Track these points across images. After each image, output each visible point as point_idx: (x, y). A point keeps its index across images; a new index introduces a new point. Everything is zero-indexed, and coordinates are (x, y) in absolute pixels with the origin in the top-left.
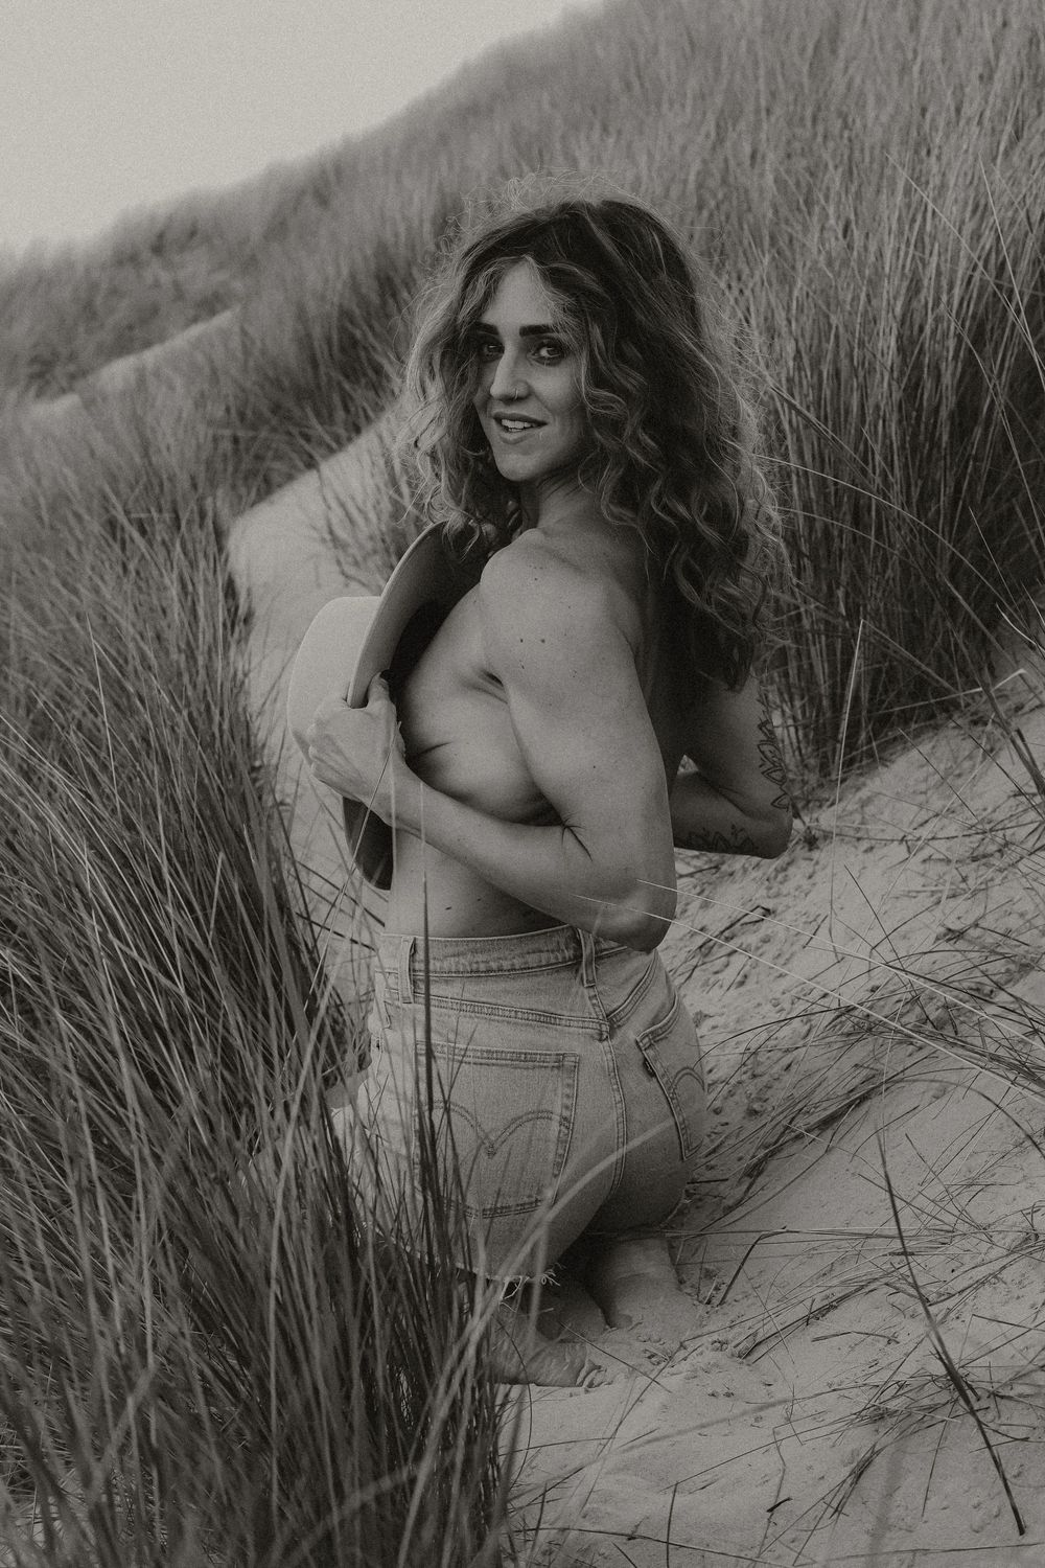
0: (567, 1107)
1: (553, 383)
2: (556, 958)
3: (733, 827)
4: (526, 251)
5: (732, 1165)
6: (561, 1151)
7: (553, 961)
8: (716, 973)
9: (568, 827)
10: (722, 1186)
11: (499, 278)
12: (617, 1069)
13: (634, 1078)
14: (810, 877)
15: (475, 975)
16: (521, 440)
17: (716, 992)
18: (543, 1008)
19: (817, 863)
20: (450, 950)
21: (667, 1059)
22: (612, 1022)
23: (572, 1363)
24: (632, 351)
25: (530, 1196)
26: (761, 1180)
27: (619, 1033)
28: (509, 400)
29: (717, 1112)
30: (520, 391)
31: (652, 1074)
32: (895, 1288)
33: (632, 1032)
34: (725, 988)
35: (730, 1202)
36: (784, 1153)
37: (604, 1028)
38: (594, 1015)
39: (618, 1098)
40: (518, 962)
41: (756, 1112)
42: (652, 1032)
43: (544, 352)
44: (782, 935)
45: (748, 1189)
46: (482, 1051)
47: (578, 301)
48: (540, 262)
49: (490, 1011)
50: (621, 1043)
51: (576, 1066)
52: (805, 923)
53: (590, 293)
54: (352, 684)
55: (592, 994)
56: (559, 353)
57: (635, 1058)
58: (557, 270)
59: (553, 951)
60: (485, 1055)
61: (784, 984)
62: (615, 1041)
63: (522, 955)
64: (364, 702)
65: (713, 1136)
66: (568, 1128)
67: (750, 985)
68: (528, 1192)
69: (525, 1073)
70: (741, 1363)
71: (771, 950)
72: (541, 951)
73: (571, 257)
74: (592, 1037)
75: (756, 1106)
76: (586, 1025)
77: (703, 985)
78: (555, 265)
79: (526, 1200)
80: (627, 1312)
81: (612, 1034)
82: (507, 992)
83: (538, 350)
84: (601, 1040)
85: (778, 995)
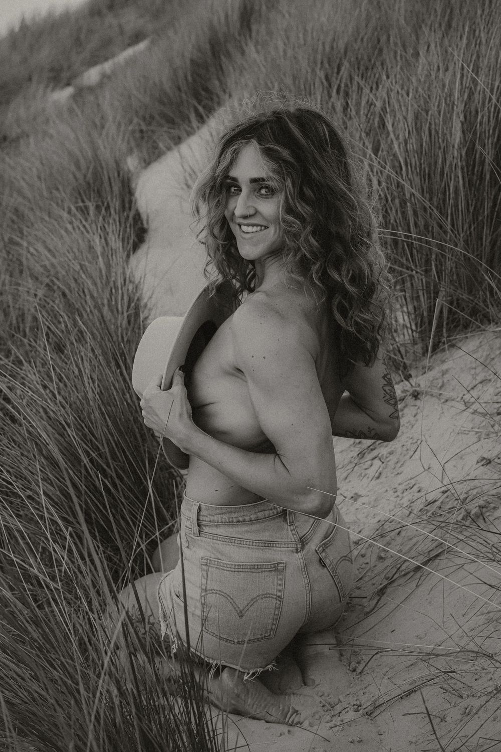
0: (280, 591)
1: (269, 208)
2: (273, 513)
3: (369, 428)
4: (252, 137)
5: (369, 590)
6: (277, 613)
7: (271, 515)
8: (366, 469)
9: (278, 455)
10: (364, 600)
11: (238, 153)
12: (306, 566)
13: (315, 570)
14: (415, 416)
15: (231, 523)
16: (252, 238)
17: (365, 480)
18: (266, 539)
19: (419, 408)
20: (218, 511)
21: (331, 556)
22: (303, 542)
23: (283, 710)
24: (308, 192)
25: (261, 635)
26: (384, 599)
27: (307, 547)
28: (245, 217)
29: (363, 556)
30: (252, 212)
31: (324, 566)
32: (445, 690)
33: (313, 546)
34: (370, 479)
35: (367, 610)
36: (395, 584)
37: (299, 546)
38: (293, 540)
39: (306, 582)
40: (253, 517)
41: (382, 558)
42: (324, 544)
43: (263, 191)
44: (399, 450)
45: (377, 603)
46: (235, 565)
47: (280, 166)
48: (260, 144)
49: (238, 542)
50: (308, 552)
51: (285, 568)
52: (411, 444)
53: (285, 161)
54: (164, 375)
55: (292, 528)
56: (272, 192)
57: (315, 559)
58: (269, 149)
59: (271, 509)
60: (237, 567)
61: (400, 479)
62: (304, 552)
63: (255, 513)
64: (170, 386)
65: (361, 570)
66: (280, 601)
67: (382, 479)
68: (260, 633)
69: (258, 575)
70: (368, 719)
71: (394, 459)
72: (265, 510)
73: (278, 142)
74: (293, 552)
75: (383, 555)
76: (289, 546)
77: (359, 476)
78: (267, 146)
79: (260, 636)
80: (313, 677)
81: (303, 548)
82: (247, 532)
83: (260, 189)
84: (297, 552)
85: (396, 486)
